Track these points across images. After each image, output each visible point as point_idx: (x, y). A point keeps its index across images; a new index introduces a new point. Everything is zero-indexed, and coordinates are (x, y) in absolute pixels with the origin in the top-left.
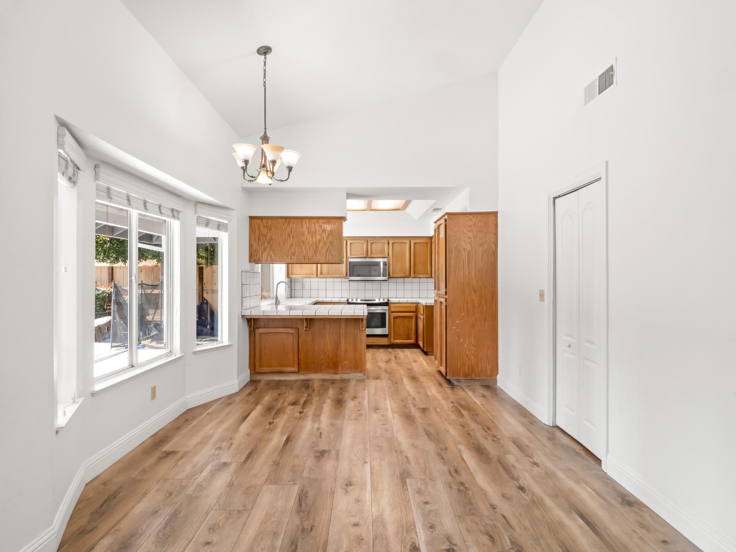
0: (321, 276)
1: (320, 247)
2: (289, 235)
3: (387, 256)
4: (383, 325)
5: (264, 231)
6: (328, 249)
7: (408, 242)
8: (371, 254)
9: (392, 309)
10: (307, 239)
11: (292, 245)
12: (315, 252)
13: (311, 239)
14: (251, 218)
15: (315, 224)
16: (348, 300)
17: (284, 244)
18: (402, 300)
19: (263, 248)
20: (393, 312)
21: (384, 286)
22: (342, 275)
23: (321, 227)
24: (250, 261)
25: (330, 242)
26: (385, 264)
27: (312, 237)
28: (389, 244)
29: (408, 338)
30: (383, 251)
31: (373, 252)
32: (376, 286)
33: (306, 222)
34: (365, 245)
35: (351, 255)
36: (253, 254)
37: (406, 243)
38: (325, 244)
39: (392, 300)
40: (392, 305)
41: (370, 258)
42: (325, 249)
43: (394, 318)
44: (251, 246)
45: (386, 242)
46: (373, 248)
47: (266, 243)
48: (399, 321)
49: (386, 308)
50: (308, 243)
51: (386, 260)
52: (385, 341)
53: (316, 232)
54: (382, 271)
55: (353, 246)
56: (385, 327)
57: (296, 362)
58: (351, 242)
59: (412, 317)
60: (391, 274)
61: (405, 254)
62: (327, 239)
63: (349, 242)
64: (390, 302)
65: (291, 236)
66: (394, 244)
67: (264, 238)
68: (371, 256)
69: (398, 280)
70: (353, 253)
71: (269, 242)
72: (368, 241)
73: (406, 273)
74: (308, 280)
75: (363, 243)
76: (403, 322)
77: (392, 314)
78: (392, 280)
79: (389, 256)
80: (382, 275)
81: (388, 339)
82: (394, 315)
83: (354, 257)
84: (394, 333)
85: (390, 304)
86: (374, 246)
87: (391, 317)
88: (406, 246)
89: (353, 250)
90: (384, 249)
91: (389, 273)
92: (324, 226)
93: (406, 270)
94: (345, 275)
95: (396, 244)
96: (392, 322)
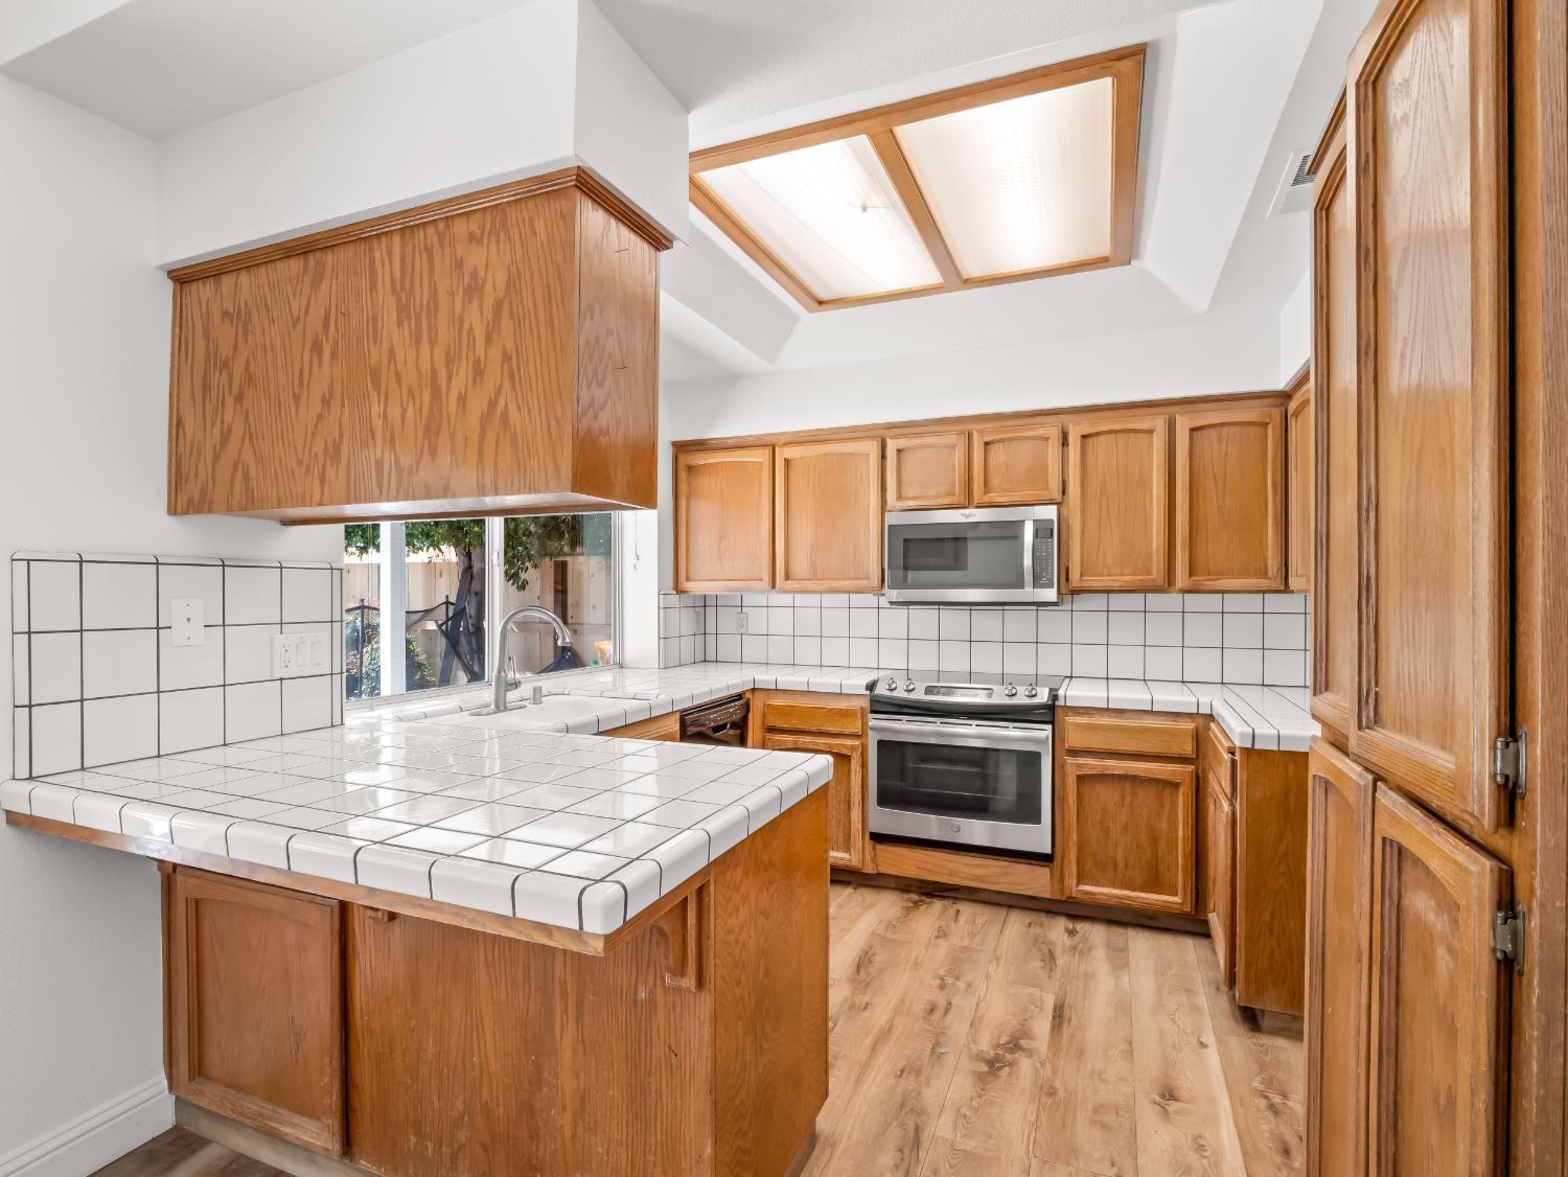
0: (789, 584)
1: (453, 396)
2: (317, 347)
3: (1057, 496)
4: (1027, 811)
5: (224, 332)
6: (492, 405)
7: (1159, 423)
8: (987, 488)
9: (1074, 739)
10: (392, 353)
11: (326, 401)
12: (427, 432)
13: (411, 356)
14: (184, 278)
15: (429, 252)
16: (871, 687)
17: (297, 398)
18: (1127, 695)
19: (217, 431)
20: (1074, 753)
21: (1054, 624)
22: (863, 583)
23: (459, 265)
24: (173, 510)
25: (506, 357)
26: (1043, 530)
27: (418, 342)
28: (1065, 443)
29: (1155, 883)
30: (1037, 474)
31: (995, 481)
32: (1019, 624)
33: (390, 253)
34: (959, 454)
35: (899, 497)
36: (184, 469)
37: (1151, 432)
38: (479, 372)
39: (1076, 694)
40: (1071, 719)
41: (977, 507)
42: (478, 404)
43: (1081, 779)
44: (177, 425)
45: (1054, 433)
46: (992, 463)
47: (229, 401)
48: (1107, 795)
49: (1045, 731)
50: (399, 379)
51: (1049, 513)
52: (1035, 880)
53: (433, 309)
54: (1028, 561)
55: (910, 460)
56: (1036, 819)
58: (903, 443)
59: (1176, 786)
60: (1075, 575)
61: (1144, 482)
62: (488, 340)
63: (892, 445)
64: (1060, 703)
65: (327, 351)
66: (1090, 441)
67: (224, 379)
68: (987, 499)
69: (1118, 601)
70: (908, 491)
71: (239, 399)
72: (970, 436)
73: (1148, 572)
74: (761, 599)
75: (953, 447)
76: (1128, 801)
77: (1070, 760)
78: (1082, 602)
79: (1064, 493)
80: (1028, 577)
81: (1052, 874)
82: (1079, 766)
83: (912, 504)
84: (1080, 848)
85: (1059, 713)
86: (998, 455)
87: (1064, 775)
88: (1150, 445)
89: (906, 479)
90: (1044, 468)
91: (1065, 574)
92: (475, 257)
93: (1149, 557)
94: (876, 581)
95: (1101, 438)
96: (1072, 799)
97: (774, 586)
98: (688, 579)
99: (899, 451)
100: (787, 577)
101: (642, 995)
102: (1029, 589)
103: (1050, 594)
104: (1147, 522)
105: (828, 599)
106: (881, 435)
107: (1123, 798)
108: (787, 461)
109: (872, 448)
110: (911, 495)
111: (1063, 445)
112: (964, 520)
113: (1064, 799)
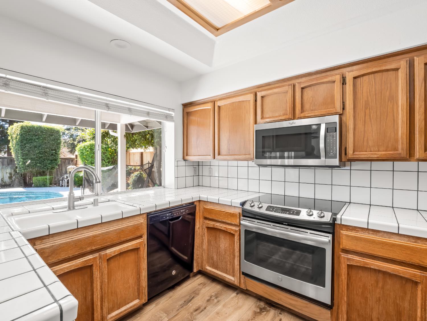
0: (220, 157)
3: (339, 110)
7: (403, 64)
9: (346, 244)
16: (243, 204)
20: (346, 251)
21: (341, 176)
22: (247, 156)
26: (331, 128)
28: (344, 83)
30: (329, 100)
31: (307, 106)
32: (322, 176)
34: (289, 96)
35: (262, 118)
37: (397, 69)
40: (344, 232)
45: (338, 78)
46: (306, 98)
54: (322, 145)
55: (267, 101)
58: (263, 93)
60: (350, 151)
63: (259, 95)
64: (338, 222)
66: (359, 79)
68: (302, 115)
69: (376, 165)
72: (294, 86)
73: (396, 149)
75: (287, 92)
76: (380, 285)
77: (343, 255)
78: (356, 166)
79: (343, 109)
80: (322, 153)
81: (332, 314)
82: (348, 259)
83: (268, 120)
84: (349, 305)
85: (337, 228)
86: (308, 93)
87: (339, 262)
88: (397, 78)
89: (266, 109)
90: (333, 97)
91: (343, 150)
93: (397, 141)
95: (365, 78)
96: (344, 277)
97: (214, 158)
98: (187, 155)
99: (262, 97)
100: (219, 154)
102: (323, 158)
103: (336, 162)
104: (395, 121)
105: (241, 163)
106: (254, 91)
107: (377, 282)
108: (219, 107)
109: (251, 97)
110: (267, 116)
111: (343, 84)
112: (290, 126)
113: (339, 275)
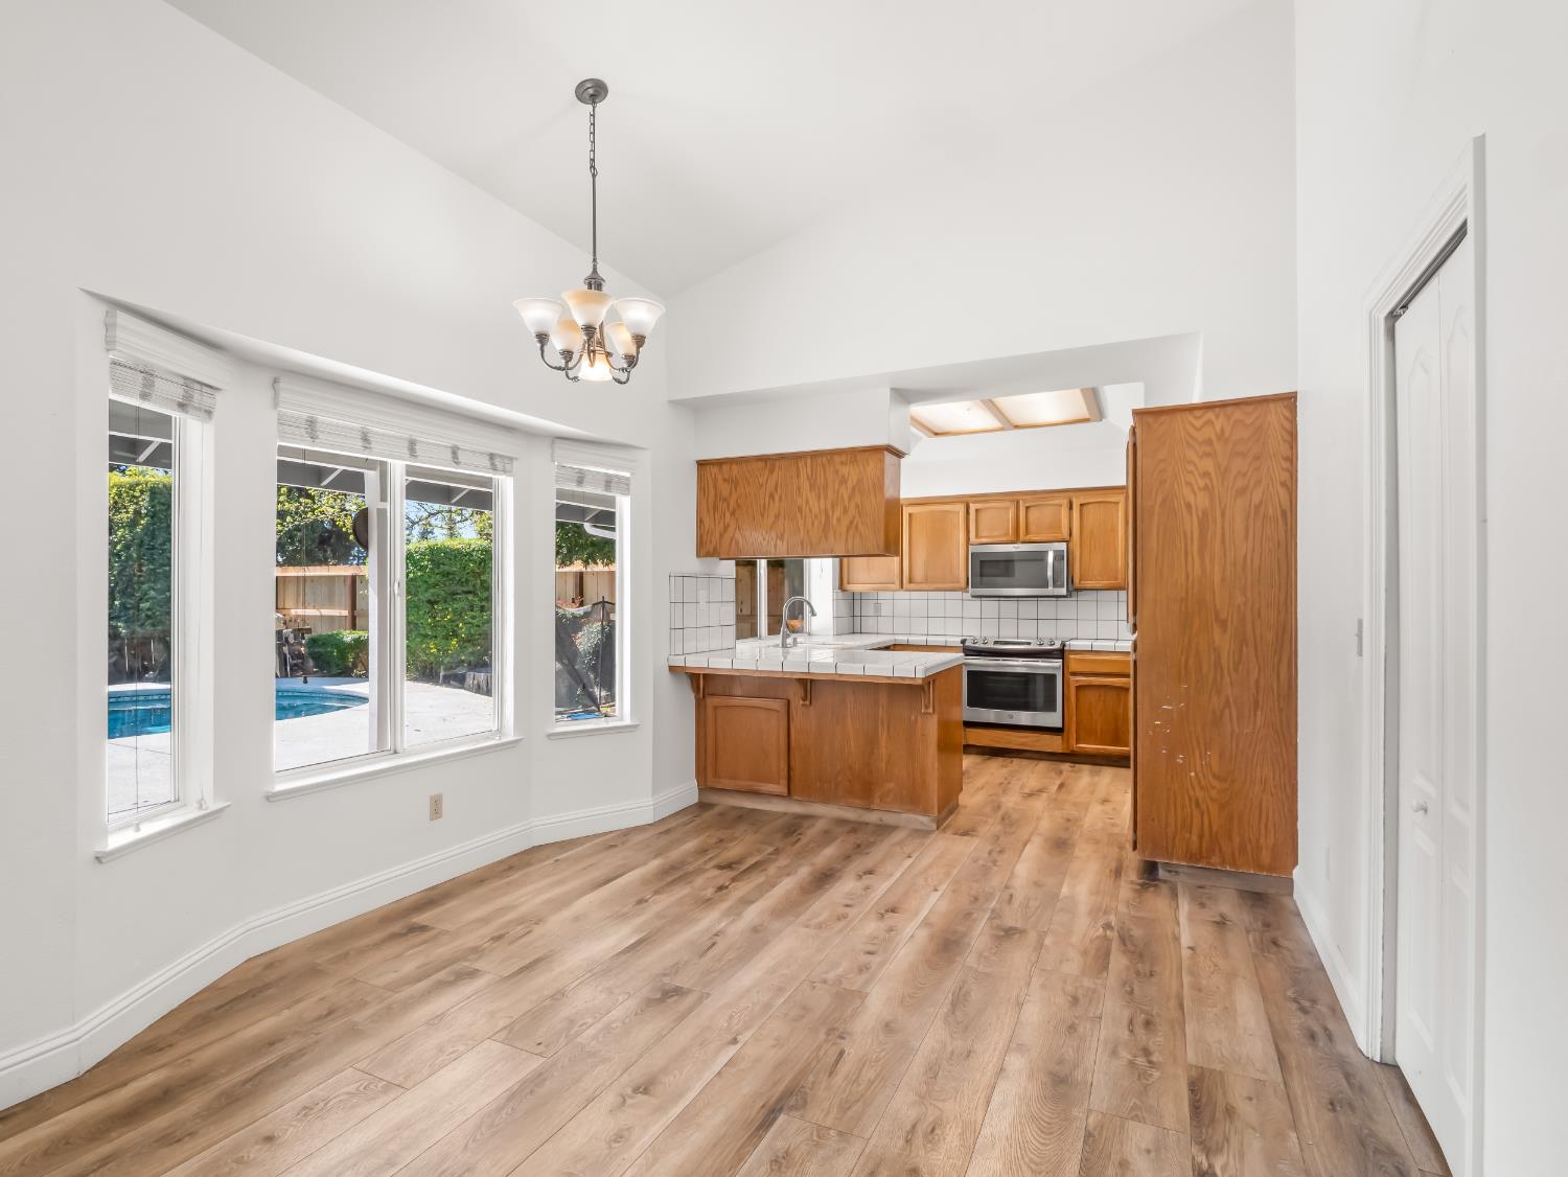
0: (912, 586)
1: (835, 518)
2: (772, 496)
3: (1066, 536)
4: (1050, 706)
5: (725, 489)
6: (851, 522)
8: (1027, 532)
9: (1074, 667)
10: (807, 502)
11: (777, 517)
12: (824, 530)
13: (816, 505)
14: (701, 464)
15: (824, 466)
16: (963, 642)
17: (762, 516)
18: (1099, 645)
19: (722, 524)
20: (1074, 674)
21: (1067, 608)
22: (956, 585)
23: (837, 472)
24: (698, 555)
25: (857, 506)
26: (1058, 556)
27: (819, 498)
28: (1071, 508)
29: (1116, 742)
30: (1056, 526)
31: (1032, 528)
32: (1047, 608)
33: (806, 464)
34: (1011, 514)
35: (977, 536)
36: (704, 539)
37: (1118, 503)
38: (845, 510)
39: (1075, 645)
40: (1073, 657)
41: (1023, 542)
42: (845, 522)
43: (1078, 688)
44: (700, 522)
45: (1065, 502)
46: (1031, 519)
47: (728, 515)
48: (1091, 696)
49: (1058, 663)
50: (811, 511)
51: (1063, 546)
52: (1054, 744)
53: (826, 487)
54: (1050, 573)
55: (984, 517)
56: (1055, 710)
57: (784, 773)
58: (979, 506)
59: (1127, 690)
60: (1076, 580)
62: (850, 500)
63: (973, 507)
64: (1066, 648)
65: (777, 498)
66: (1085, 507)
67: (725, 505)
68: (1028, 538)
70: (981, 534)
71: (733, 514)
72: (1018, 502)
73: (1116, 579)
74: (889, 595)
75: (1008, 508)
76: (1102, 698)
77: (1072, 678)
78: (1083, 596)
79: (1070, 535)
80: (1051, 582)
81: (1063, 739)
82: (1077, 681)
83: (984, 540)
84: (1077, 724)
85: (1066, 654)
86: (1034, 514)
87: (1069, 686)
88: (1118, 510)
89: (982, 526)
90: (1060, 521)
91: (1071, 580)
92: (844, 470)
93: (1117, 571)
94: (963, 584)
95: (1091, 506)
96: (1073, 699)
97: (902, 588)
98: (849, 583)
99: (977, 510)
100: (910, 582)
101: (913, 718)
102: (1050, 588)
103: (1063, 591)
104: (1116, 551)
105: (932, 594)
106: (966, 501)
107: (1100, 696)
108: (910, 515)
109: (961, 508)
110: (984, 535)
112: (1014, 550)
113: (1069, 699)
